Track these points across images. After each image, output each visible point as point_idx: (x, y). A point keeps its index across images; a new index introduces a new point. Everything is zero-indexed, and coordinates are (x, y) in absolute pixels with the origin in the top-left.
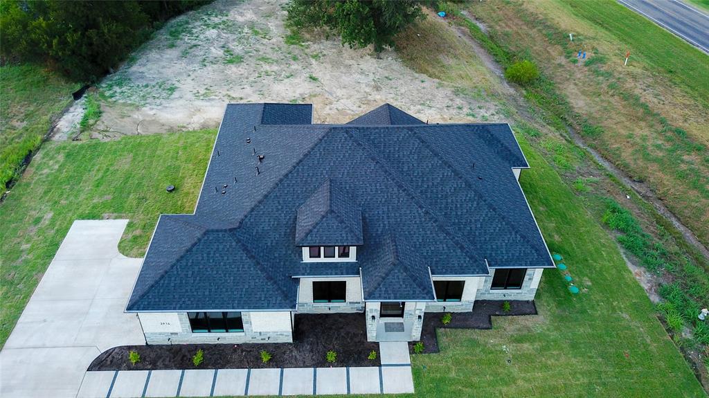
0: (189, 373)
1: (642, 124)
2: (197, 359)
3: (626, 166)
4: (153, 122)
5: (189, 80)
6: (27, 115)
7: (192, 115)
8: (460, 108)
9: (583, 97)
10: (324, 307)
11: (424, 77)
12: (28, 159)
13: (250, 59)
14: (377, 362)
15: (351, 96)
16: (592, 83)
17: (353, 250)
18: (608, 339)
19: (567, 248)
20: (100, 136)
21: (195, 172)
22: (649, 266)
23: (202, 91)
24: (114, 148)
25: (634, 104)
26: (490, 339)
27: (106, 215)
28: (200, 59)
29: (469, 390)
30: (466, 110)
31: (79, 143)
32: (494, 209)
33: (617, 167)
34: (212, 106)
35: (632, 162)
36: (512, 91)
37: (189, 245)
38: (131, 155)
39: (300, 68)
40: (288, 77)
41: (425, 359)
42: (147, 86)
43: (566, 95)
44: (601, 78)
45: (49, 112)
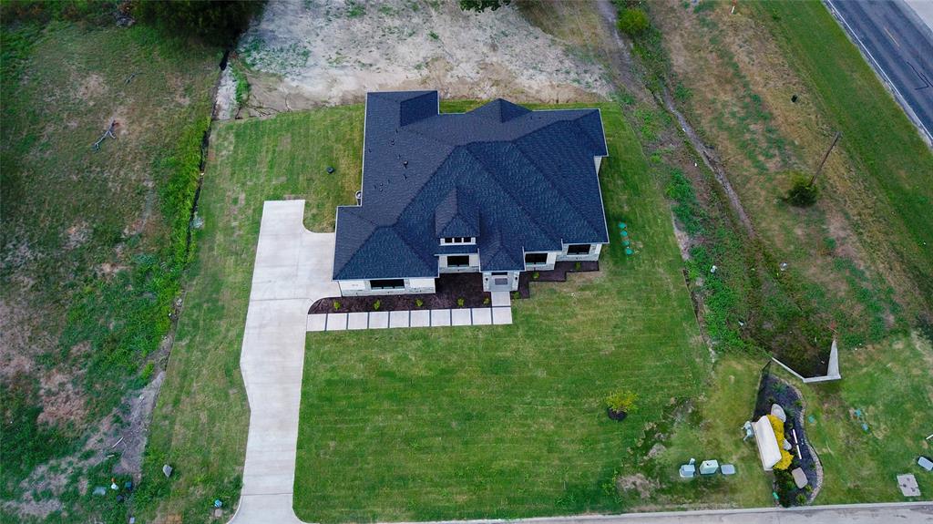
0: (373, 314)
1: (728, 87)
2: (377, 305)
3: (703, 133)
4: (299, 96)
5: (319, 39)
6: (186, 90)
7: (330, 87)
8: (568, 73)
9: (685, 52)
10: (454, 269)
11: (538, 31)
12: (205, 141)
13: (372, 10)
14: (489, 305)
15: (470, 58)
16: (696, 35)
17: (473, 240)
18: (644, 287)
19: (632, 217)
20: (257, 113)
21: (346, 153)
22: (690, 231)
23: (334, 57)
24: (273, 126)
25: (727, 64)
26: (564, 289)
27: (286, 196)
28: (323, 10)
29: (547, 322)
30: (573, 75)
31: (242, 121)
32: (571, 203)
33: (696, 133)
34: (346, 75)
35: (708, 130)
36: (620, 44)
37: (367, 236)
38: (289, 135)
39: (421, 22)
40: (410, 35)
41: (520, 303)
42: (282, 50)
43: (669, 49)
44: (706, 29)
45: (204, 85)
